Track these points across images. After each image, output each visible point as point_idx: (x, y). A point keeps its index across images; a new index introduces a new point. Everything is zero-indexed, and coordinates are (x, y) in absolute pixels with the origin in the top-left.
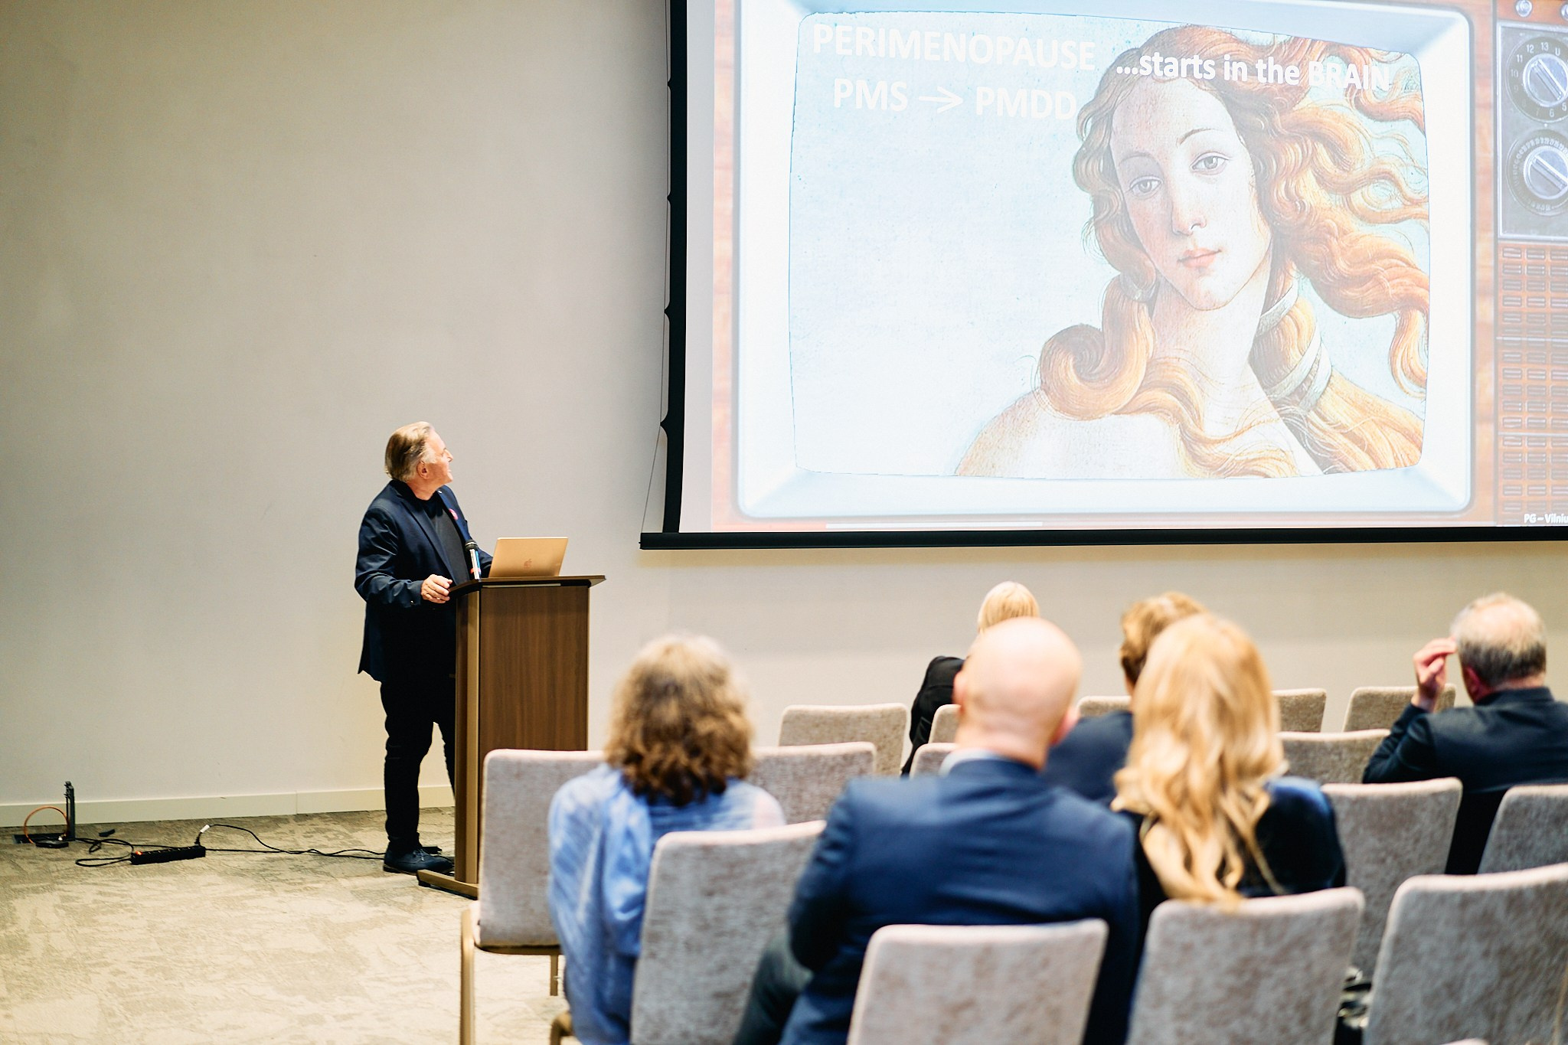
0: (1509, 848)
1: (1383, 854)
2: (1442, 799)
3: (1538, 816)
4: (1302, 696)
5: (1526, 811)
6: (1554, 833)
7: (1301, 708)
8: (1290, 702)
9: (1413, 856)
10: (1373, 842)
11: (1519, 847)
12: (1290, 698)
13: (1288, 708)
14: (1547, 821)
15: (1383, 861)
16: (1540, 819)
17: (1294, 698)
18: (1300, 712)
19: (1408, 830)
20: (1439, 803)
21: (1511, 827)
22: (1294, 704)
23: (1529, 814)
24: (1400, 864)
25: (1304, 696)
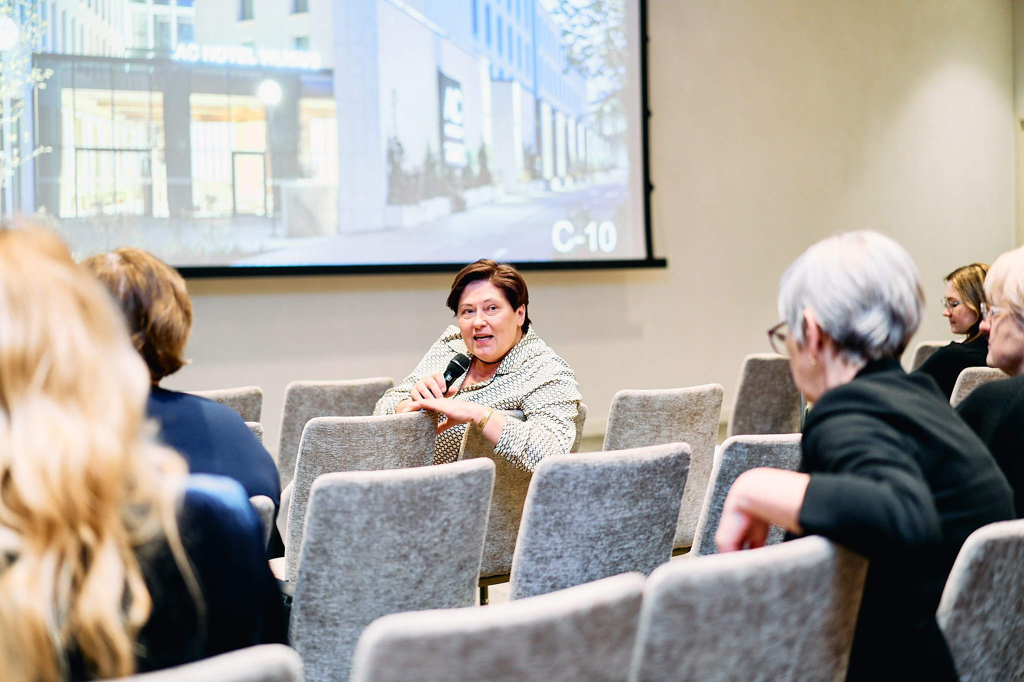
0: (547, 525)
1: (406, 549)
2: (471, 480)
3: (575, 487)
4: (370, 384)
5: (562, 481)
6: (595, 505)
7: (370, 397)
8: (360, 390)
9: (440, 549)
10: (392, 536)
11: (557, 524)
12: (358, 387)
13: (358, 397)
14: (586, 492)
15: (406, 557)
16: (578, 491)
17: (363, 387)
18: (369, 400)
19: (432, 519)
20: (469, 486)
21: (547, 501)
22: (363, 393)
23: (566, 486)
24: (426, 558)
25: (373, 385)
